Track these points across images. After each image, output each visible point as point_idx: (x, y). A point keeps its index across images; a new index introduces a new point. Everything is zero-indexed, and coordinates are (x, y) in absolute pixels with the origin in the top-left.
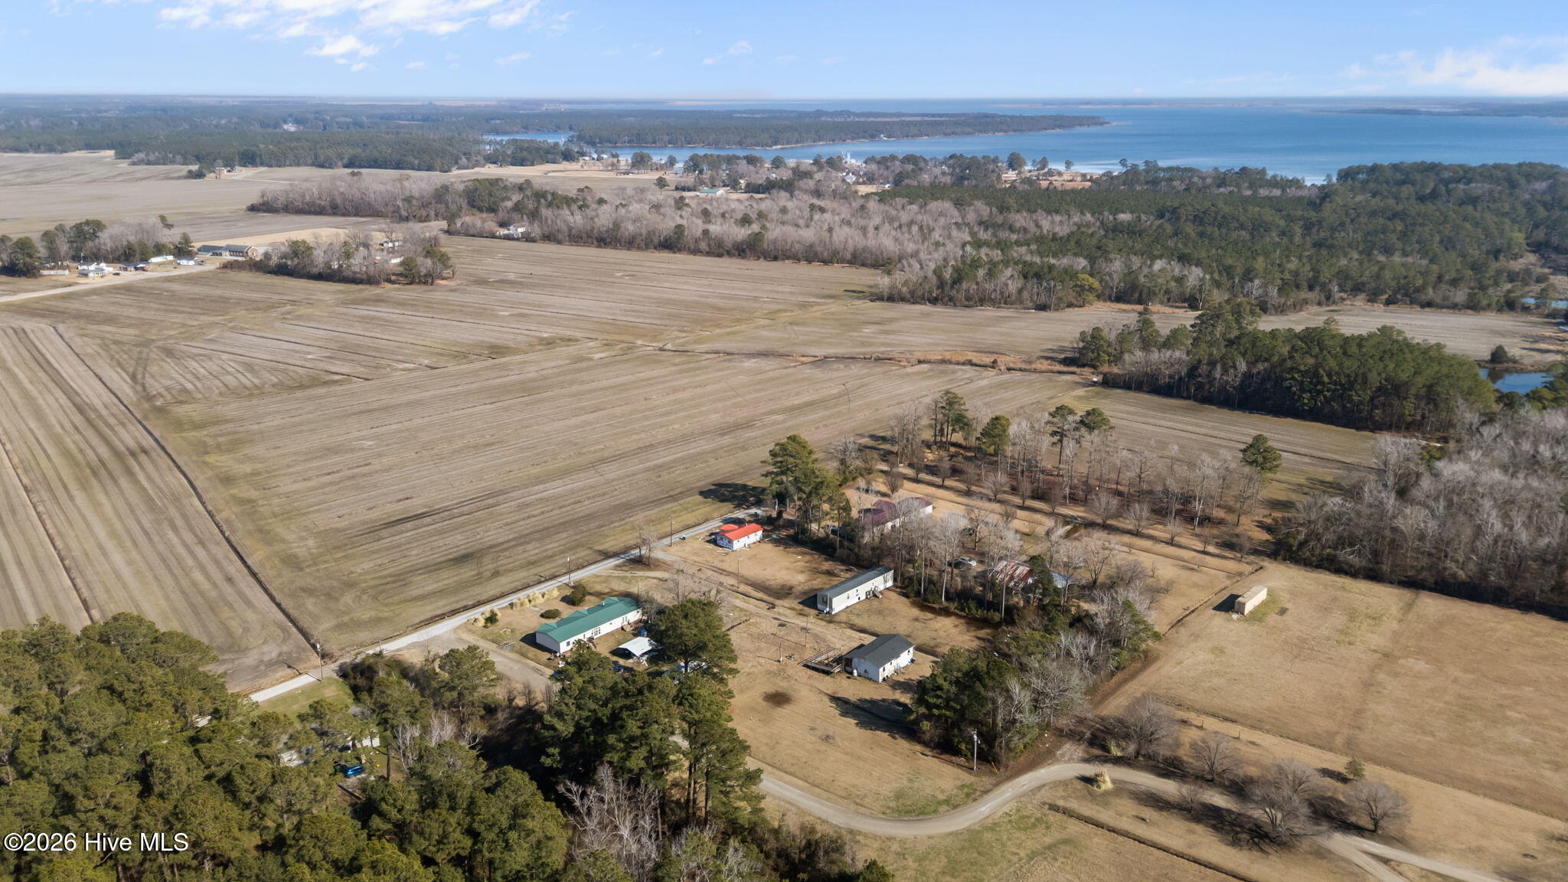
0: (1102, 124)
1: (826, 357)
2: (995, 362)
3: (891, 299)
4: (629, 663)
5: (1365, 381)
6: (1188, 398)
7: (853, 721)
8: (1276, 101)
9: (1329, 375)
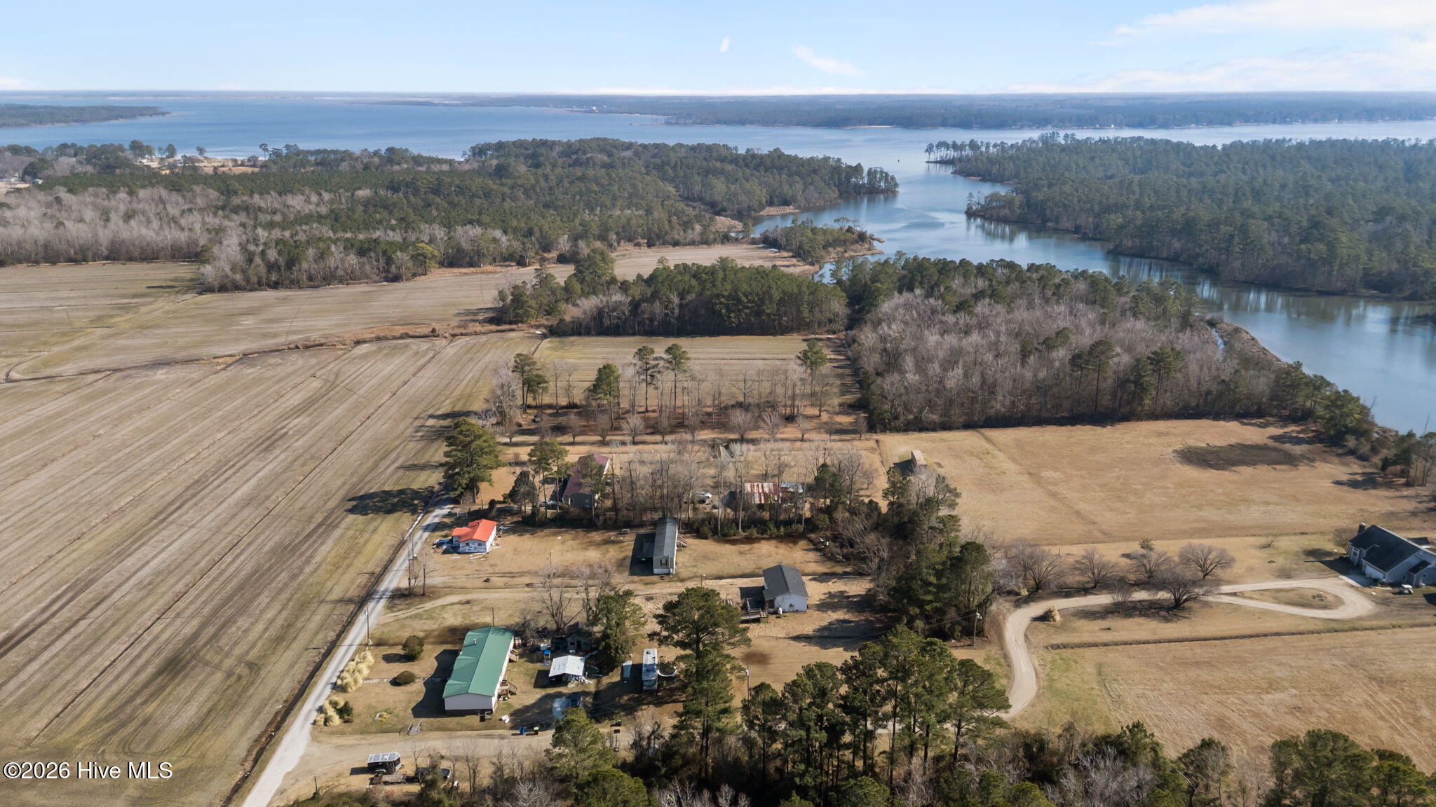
0: (163, 114)
1: (245, 355)
2: (434, 331)
3: (223, 289)
4: (572, 687)
5: (771, 297)
6: (634, 334)
7: (841, 649)
8: (305, 95)
9: (747, 297)
